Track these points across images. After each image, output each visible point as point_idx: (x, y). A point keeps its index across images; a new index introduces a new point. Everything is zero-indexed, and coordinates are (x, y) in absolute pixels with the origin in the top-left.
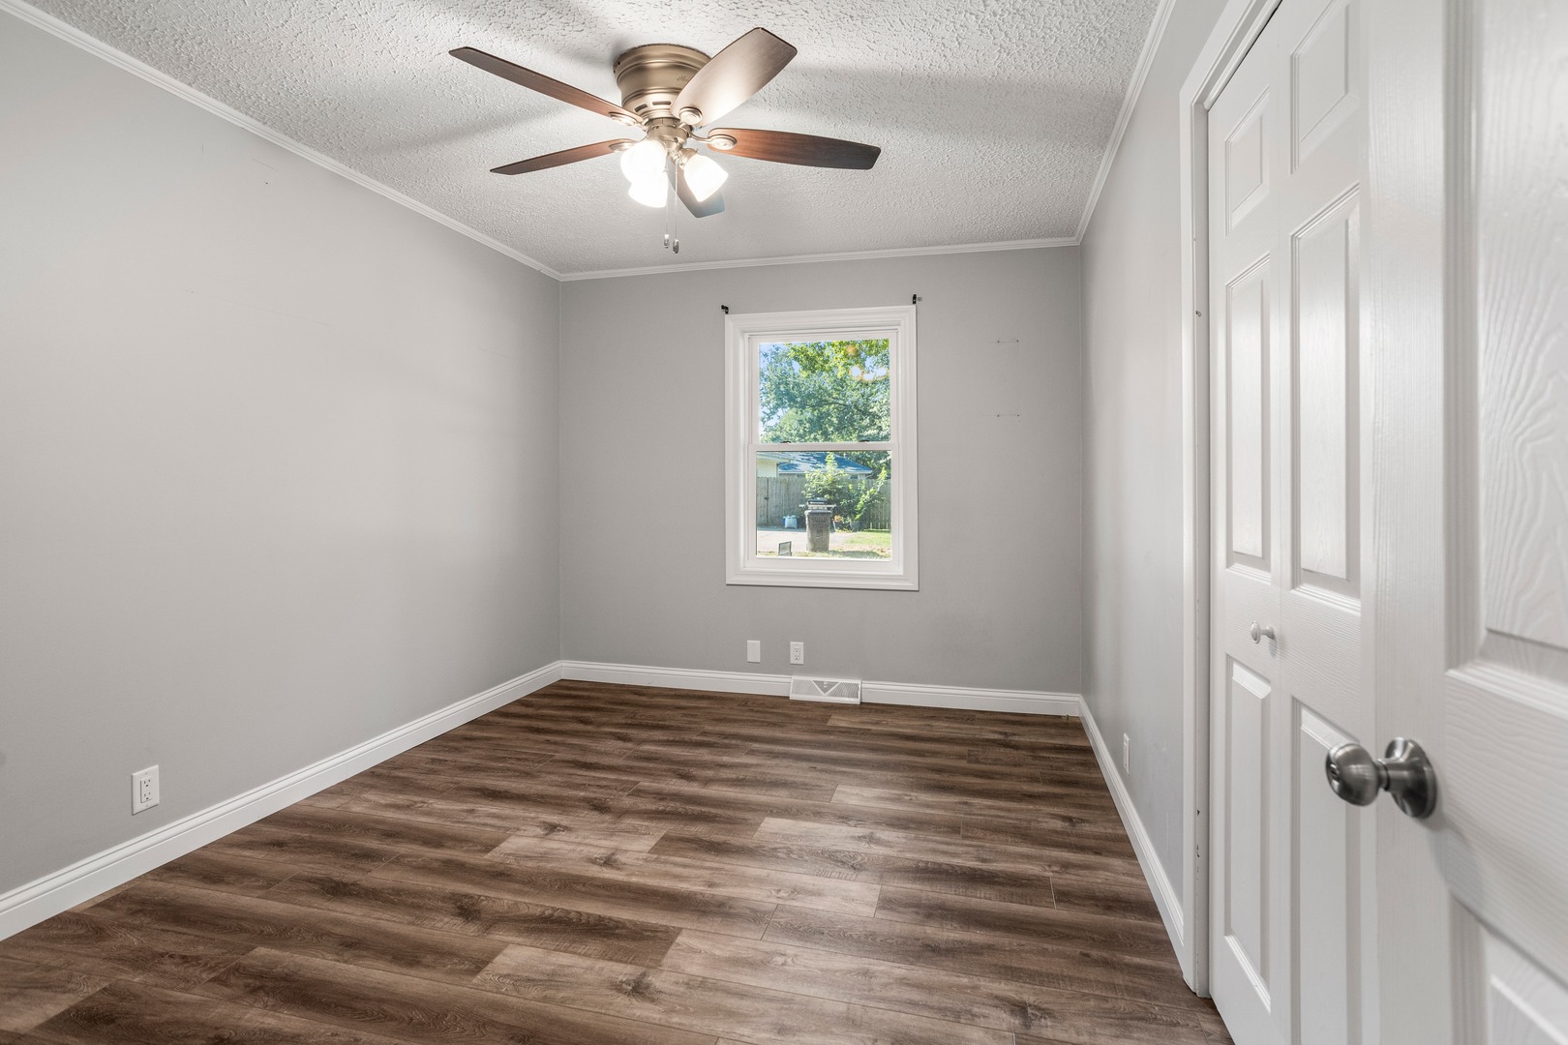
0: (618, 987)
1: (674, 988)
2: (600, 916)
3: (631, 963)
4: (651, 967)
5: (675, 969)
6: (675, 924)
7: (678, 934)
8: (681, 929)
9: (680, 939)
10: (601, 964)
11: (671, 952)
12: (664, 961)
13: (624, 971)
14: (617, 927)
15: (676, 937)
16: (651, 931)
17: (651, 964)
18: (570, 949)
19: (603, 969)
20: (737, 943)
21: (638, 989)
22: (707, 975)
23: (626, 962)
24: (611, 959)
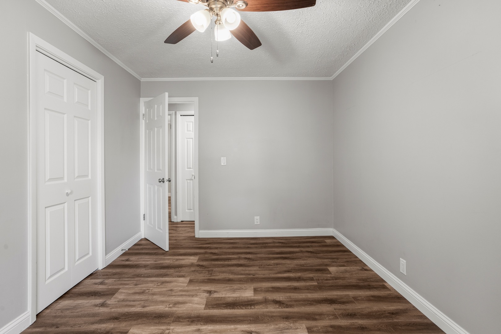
0: (215, 292)
1: (200, 294)
2: (234, 309)
3: (215, 297)
4: (209, 297)
5: (202, 298)
6: (207, 311)
7: (205, 308)
8: (205, 309)
9: (204, 306)
10: (223, 296)
11: (205, 302)
12: (206, 299)
13: (216, 295)
14: (226, 307)
15: (205, 307)
16: (214, 307)
17: (209, 298)
18: (235, 298)
19: (222, 295)
20: (185, 308)
21: (210, 292)
22: (192, 298)
23: (217, 297)
24: (222, 297)
